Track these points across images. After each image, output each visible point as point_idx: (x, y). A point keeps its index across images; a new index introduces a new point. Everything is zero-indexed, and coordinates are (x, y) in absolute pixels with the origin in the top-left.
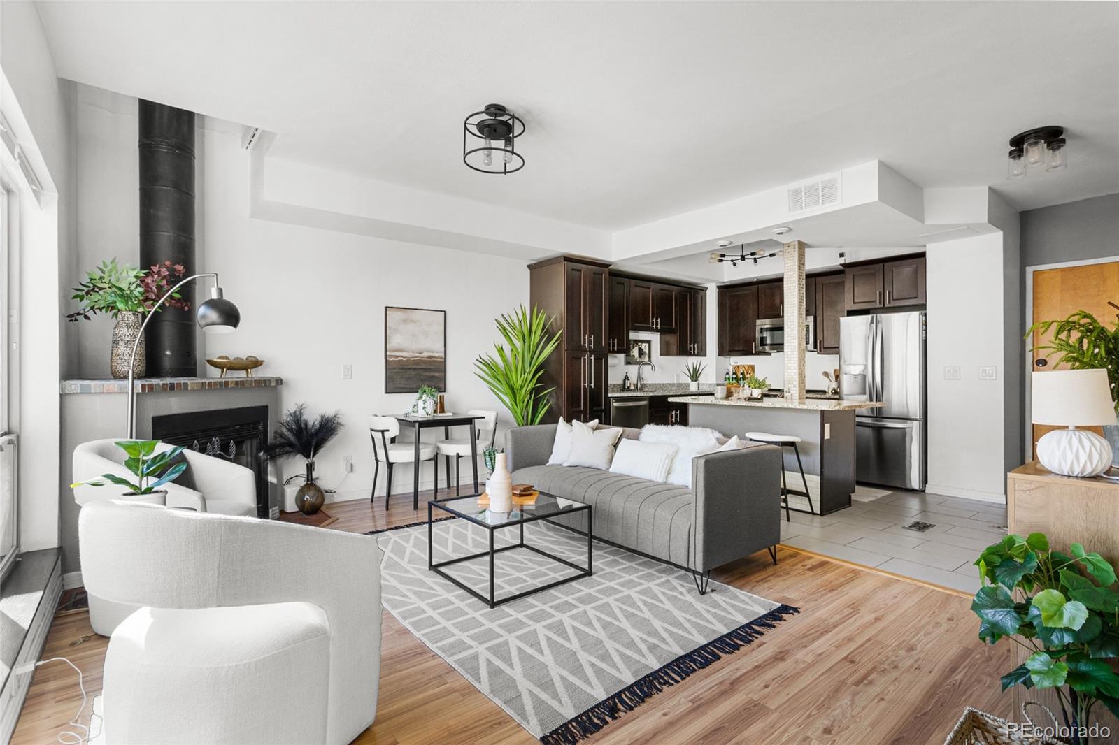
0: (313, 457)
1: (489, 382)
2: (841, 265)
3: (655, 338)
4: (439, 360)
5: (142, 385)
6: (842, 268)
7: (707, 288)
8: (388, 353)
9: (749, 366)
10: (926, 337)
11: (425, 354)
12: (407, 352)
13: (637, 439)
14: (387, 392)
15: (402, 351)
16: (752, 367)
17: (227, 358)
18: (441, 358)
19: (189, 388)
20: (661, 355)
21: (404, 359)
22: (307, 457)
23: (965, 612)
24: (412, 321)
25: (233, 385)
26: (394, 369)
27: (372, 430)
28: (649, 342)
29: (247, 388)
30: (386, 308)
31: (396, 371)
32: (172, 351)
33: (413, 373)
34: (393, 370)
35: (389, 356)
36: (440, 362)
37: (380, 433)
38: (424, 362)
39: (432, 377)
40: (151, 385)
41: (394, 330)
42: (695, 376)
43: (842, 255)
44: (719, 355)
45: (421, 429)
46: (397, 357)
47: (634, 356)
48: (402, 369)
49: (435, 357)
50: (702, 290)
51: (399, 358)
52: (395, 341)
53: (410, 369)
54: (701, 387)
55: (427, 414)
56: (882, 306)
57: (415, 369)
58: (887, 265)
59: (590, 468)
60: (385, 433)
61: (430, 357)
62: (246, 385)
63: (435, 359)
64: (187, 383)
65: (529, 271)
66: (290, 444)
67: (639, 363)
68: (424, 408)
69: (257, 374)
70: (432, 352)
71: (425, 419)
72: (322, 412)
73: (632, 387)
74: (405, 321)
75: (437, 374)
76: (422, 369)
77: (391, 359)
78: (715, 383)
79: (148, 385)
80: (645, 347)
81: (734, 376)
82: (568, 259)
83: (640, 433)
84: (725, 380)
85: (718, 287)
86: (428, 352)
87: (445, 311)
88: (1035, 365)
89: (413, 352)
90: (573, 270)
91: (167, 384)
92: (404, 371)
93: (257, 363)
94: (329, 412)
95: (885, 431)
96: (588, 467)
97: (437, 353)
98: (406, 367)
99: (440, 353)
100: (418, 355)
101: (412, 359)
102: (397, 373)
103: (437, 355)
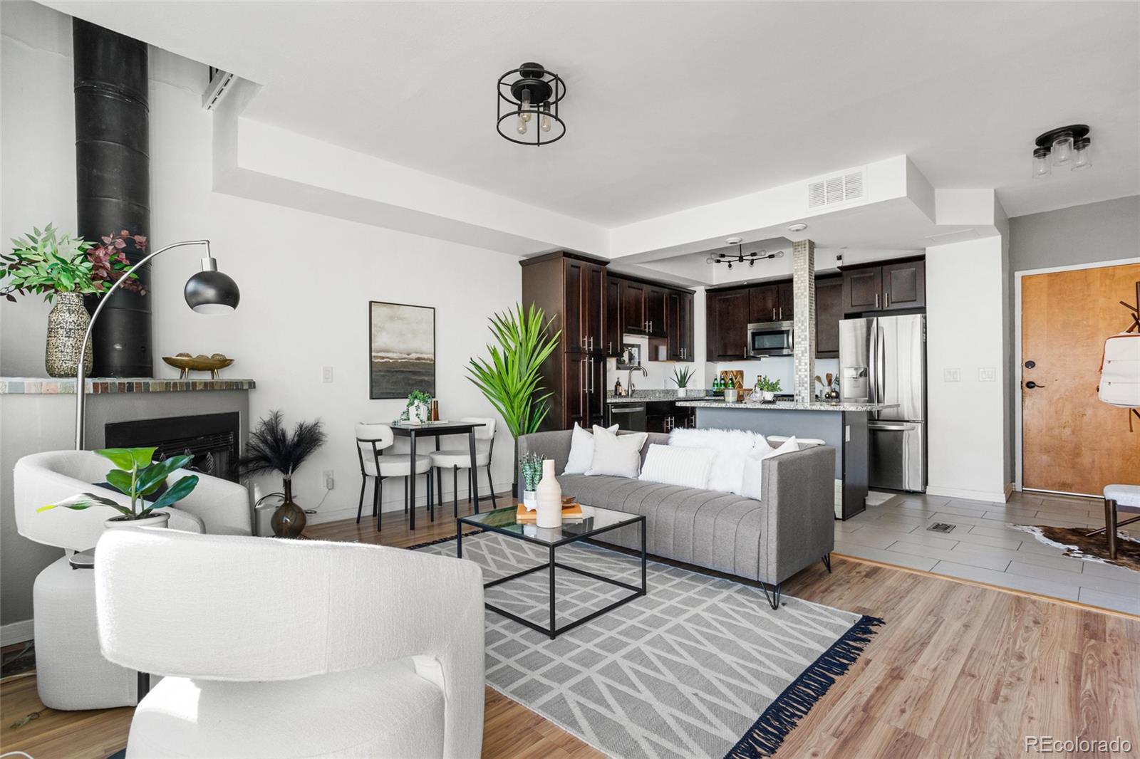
0: (292, 473)
1: (482, 387)
2: (838, 267)
3: (643, 341)
4: (428, 362)
5: (94, 384)
6: (839, 270)
7: (695, 292)
8: (373, 354)
9: (738, 372)
10: (926, 340)
11: (414, 356)
12: (393, 352)
13: (667, 444)
14: (372, 398)
15: (388, 351)
16: (741, 373)
17: (188, 355)
18: (432, 360)
19: (151, 390)
20: (649, 360)
21: (391, 361)
22: (285, 471)
23: (1045, 614)
25: (201, 387)
26: (380, 371)
27: (359, 440)
28: (638, 346)
29: (217, 390)
30: (371, 303)
31: (382, 373)
32: (124, 345)
33: (400, 377)
34: (378, 374)
35: (374, 357)
36: (429, 364)
37: (371, 443)
38: (413, 364)
39: (421, 381)
40: (105, 383)
41: (380, 327)
42: (683, 382)
43: (840, 258)
44: (708, 361)
45: (417, 438)
46: (383, 358)
47: (624, 361)
48: (388, 371)
49: (424, 359)
50: (691, 293)
51: (385, 360)
52: (381, 340)
53: (396, 372)
54: (689, 393)
55: (421, 421)
56: (880, 309)
57: (403, 372)
58: (885, 268)
59: (615, 477)
60: (377, 443)
61: (419, 359)
62: (216, 388)
63: (424, 361)
64: (148, 383)
65: (521, 267)
66: (263, 458)
67: (630, 368)
68: (417, 415)
69: (226, 375)
70: (421, 353)
71: (420, 427)
72: (300, 420)
73: (623, 394)
74: (392, 318)
75: (426, 378)
76: (410, 372)
77: (376, 361)
78: (704, 388)
79: (101, 383)
80: (635, 351)
81: (723, 382)
82: (567, 254)
83: (670, 437)
84: (714, 386)
85: (707, 291)
86: (417, 353)
87: (434, 308)
88: (1024, 366)
89: (401, 353)
90: (572, 266)
91: (124, 384)
92: (390, 374)
93: (225, 363)
94: (309, 421)
95: (881, 434)
96: (613, 476)
97: (427, 354)
98: (393, 370)
99: (430, 354)
100: (406, 356)
101: (400, 361)
102: (383, 376)
103: (426, 356)
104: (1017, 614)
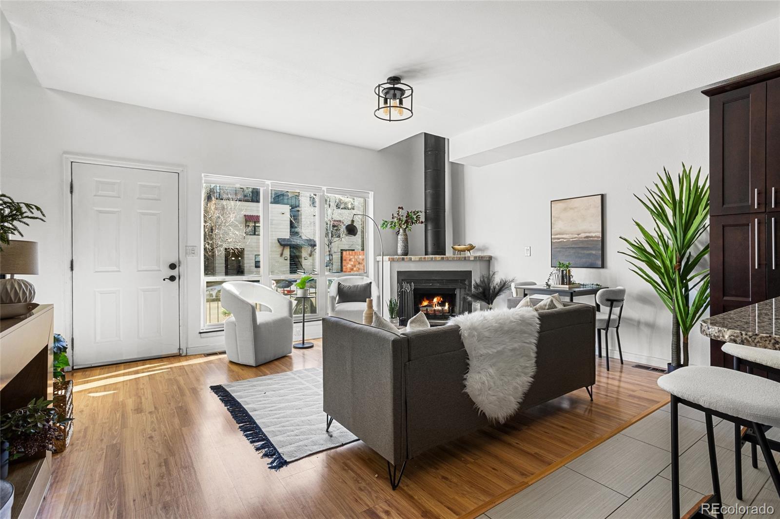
4: (596, 239)
8: (552, 237)
11: (583, 235)
12: (566, 234)
14: (549, 266)
15: (562, 234)
18: (599, 237)
21: (565, 240)
24: (571, 209)
30: (552, 201)
35: (554, 238)
36: (597, 241)
38: (582, 242)
39: (590, 254)
41: (557, 218)
46: (559, 239)
48: (562, 248)
49: (592, 237)
51: (561, 240)
52: (559, 226)
53: (568, 248)
57: (573, 248)
61: (587, 237)
63: (592, 239)
70: (589, 233)
74: (565, 209)
75: (594, 252)
77: (555, 241)
86: (585, 233)
87: (602, 195)
89: (573, 234)
92: (564, 250)
97: (594, 233)
98: (566, 247)
99: (598, 232)
100: (577, 236)
101: (571, 240)
102: (559, 251)
103: (594, 235)
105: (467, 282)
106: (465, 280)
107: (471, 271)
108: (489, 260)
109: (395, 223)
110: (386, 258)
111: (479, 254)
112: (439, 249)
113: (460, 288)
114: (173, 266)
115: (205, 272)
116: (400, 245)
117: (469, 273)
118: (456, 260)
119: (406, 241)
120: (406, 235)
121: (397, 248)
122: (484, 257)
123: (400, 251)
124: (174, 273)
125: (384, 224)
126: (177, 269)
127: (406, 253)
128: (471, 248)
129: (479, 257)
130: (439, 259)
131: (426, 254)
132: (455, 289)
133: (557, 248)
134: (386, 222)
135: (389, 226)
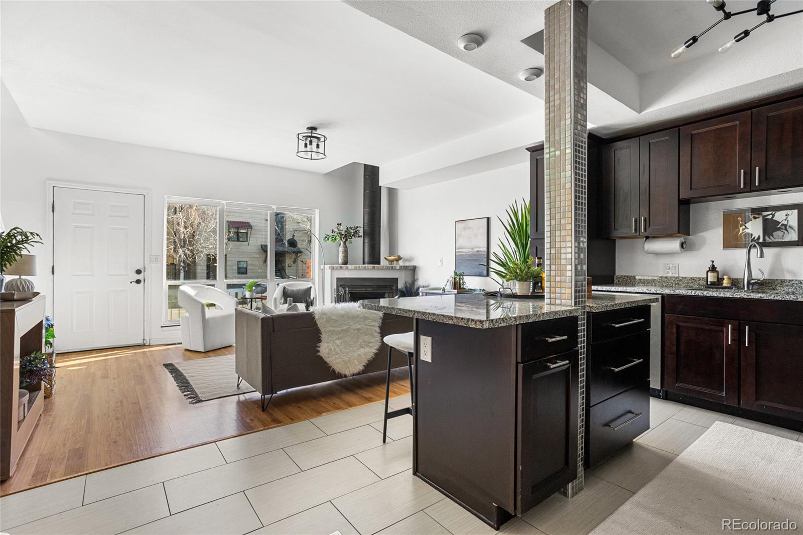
8: (456, 250)
11: (476, 250)
12: (465, 249)
15: (462, 248)
18: (485, 252)
21: (464, 254)
24: (469, 228)
30: (456, 222)
38: (475, 255)
41: (459, 235)
46: (460, 252)
49: (481, 251)
52: (460, 242)
61: (478, 251)
70: (480, 248)
74: (465, 228)
76: (473, 260)
86: (476, 248)
87: (487, 218)
89: (469, 249)
97: (482, 248)
99: (484, 248)
100: (472, 250)
102: (460, 263)
104: (130, 442)
105: (394, 288)
106: (392, 286)
107: (397, 279)
108: (414, 269)
109: (336, 237)
110: (327, 267)
111: (407, 264)
112: (374, 258)
113: (389, 293)
114: (138, 272)
115: (167, 277)
116: (341, 255)
117: (395, 280)
118: (385, 269)
119: (346, 251)
120: (346, 247)
121: (338, 258)
122: (409, 267)
123: (340, 261)
124: (140, 277)
125: (326, 237)
126: (142, 274)
127: (345, 263)
128: (399, 258)
129: (404, 267)
130: (371, 268)
131: (364, 263)
132: (385, 293)
133: (459, 260)
134: (328, 235)
135: (330, 239)
